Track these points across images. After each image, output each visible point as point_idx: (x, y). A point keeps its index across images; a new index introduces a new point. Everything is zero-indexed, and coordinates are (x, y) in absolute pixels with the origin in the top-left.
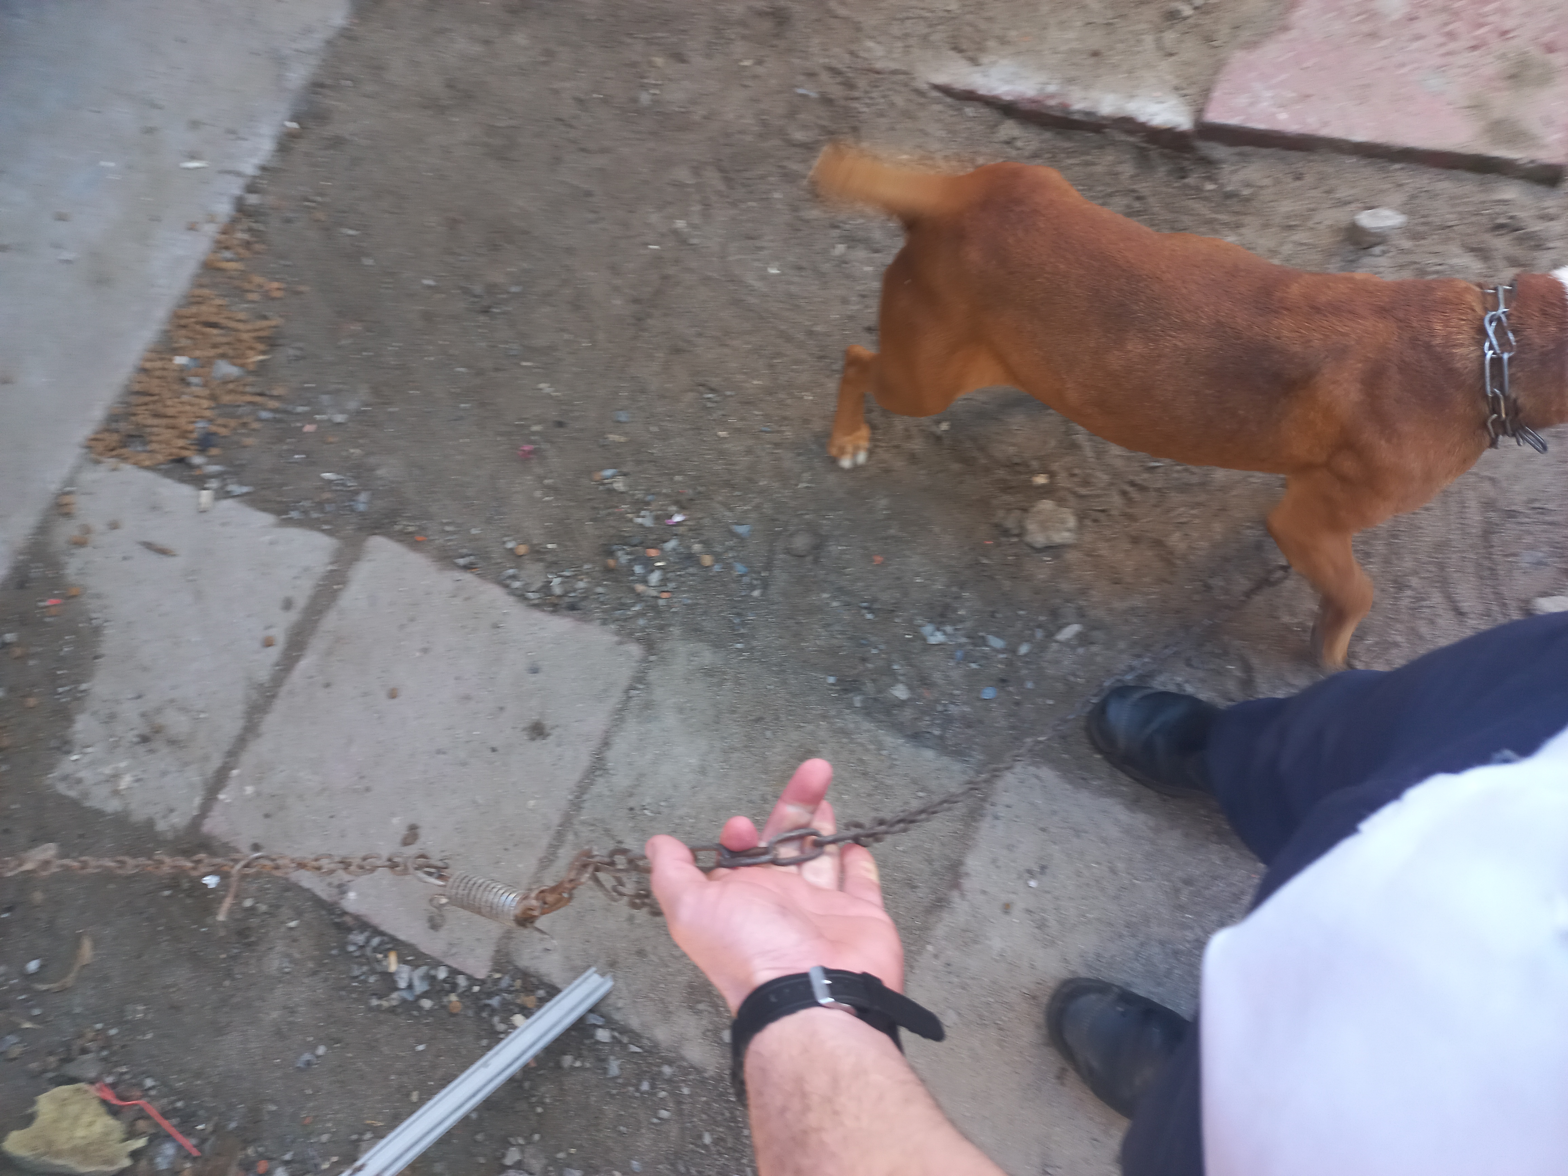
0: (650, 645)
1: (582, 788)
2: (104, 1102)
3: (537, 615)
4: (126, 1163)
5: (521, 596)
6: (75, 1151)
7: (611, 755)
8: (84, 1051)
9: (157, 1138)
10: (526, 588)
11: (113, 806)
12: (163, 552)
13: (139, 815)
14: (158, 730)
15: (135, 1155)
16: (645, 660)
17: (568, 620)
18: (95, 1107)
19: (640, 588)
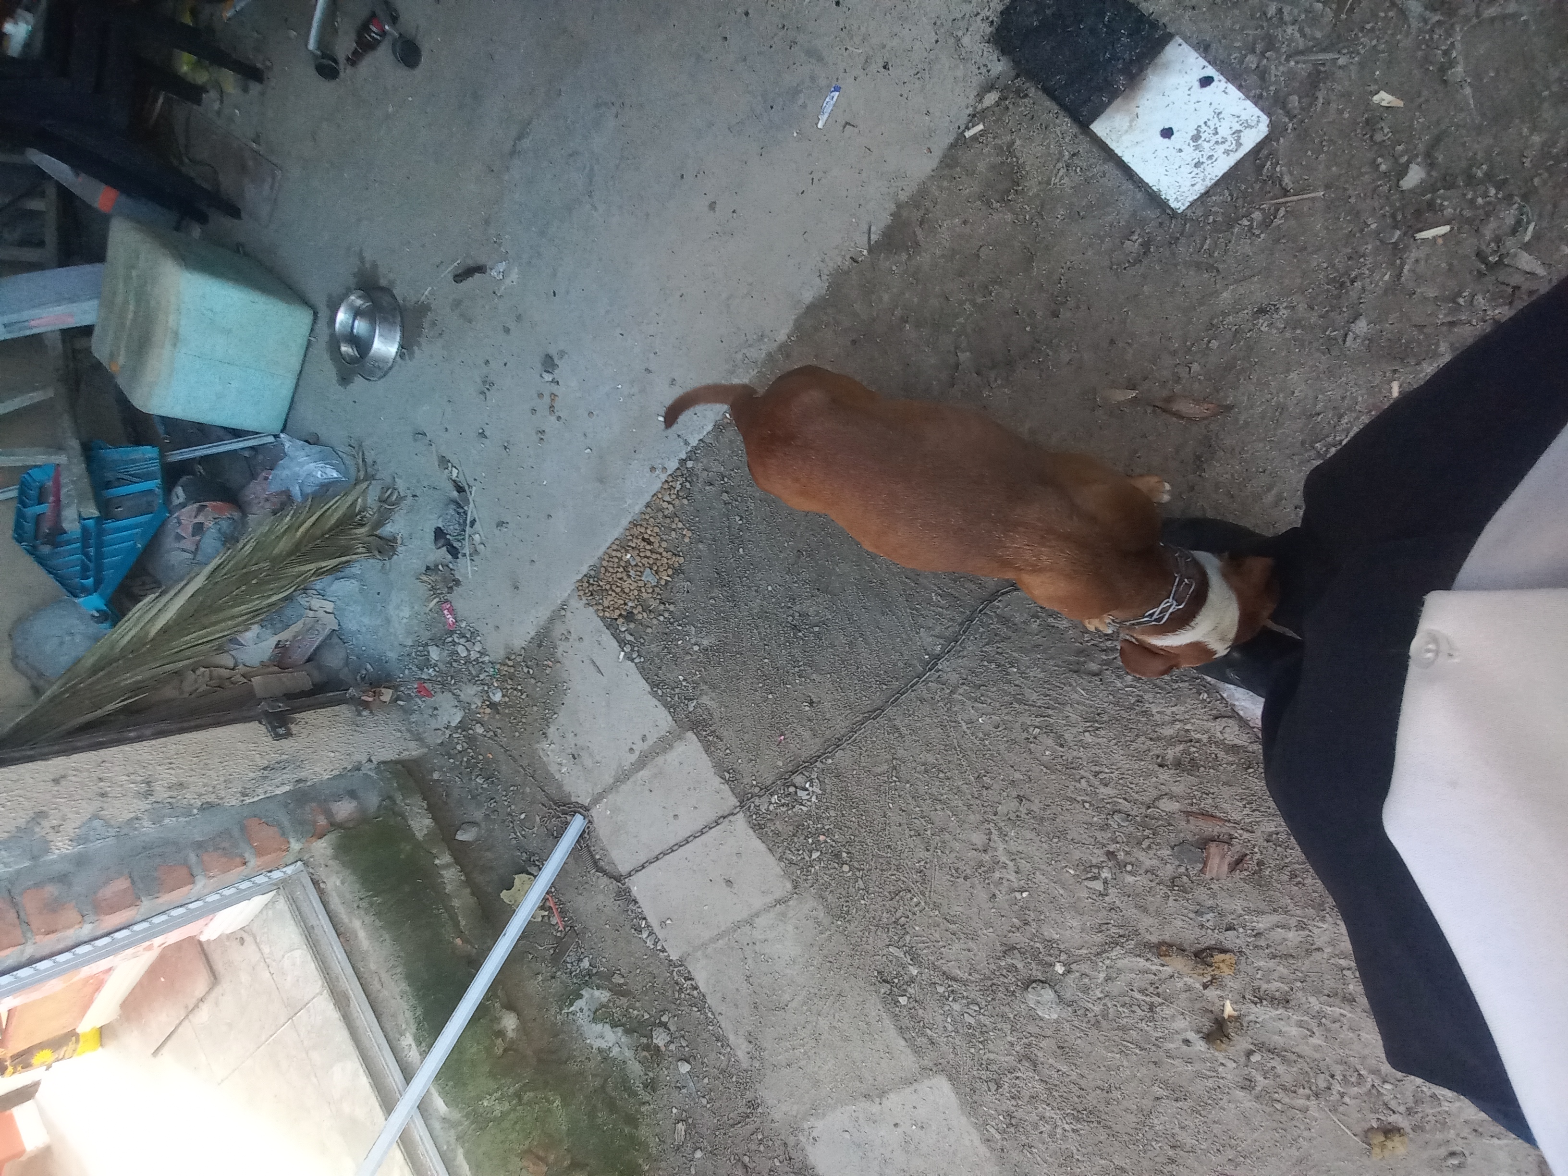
0: (796, 888)
7: (757, 922)
12: (598, 670)
14: (579, 757)
16: (791, 894)
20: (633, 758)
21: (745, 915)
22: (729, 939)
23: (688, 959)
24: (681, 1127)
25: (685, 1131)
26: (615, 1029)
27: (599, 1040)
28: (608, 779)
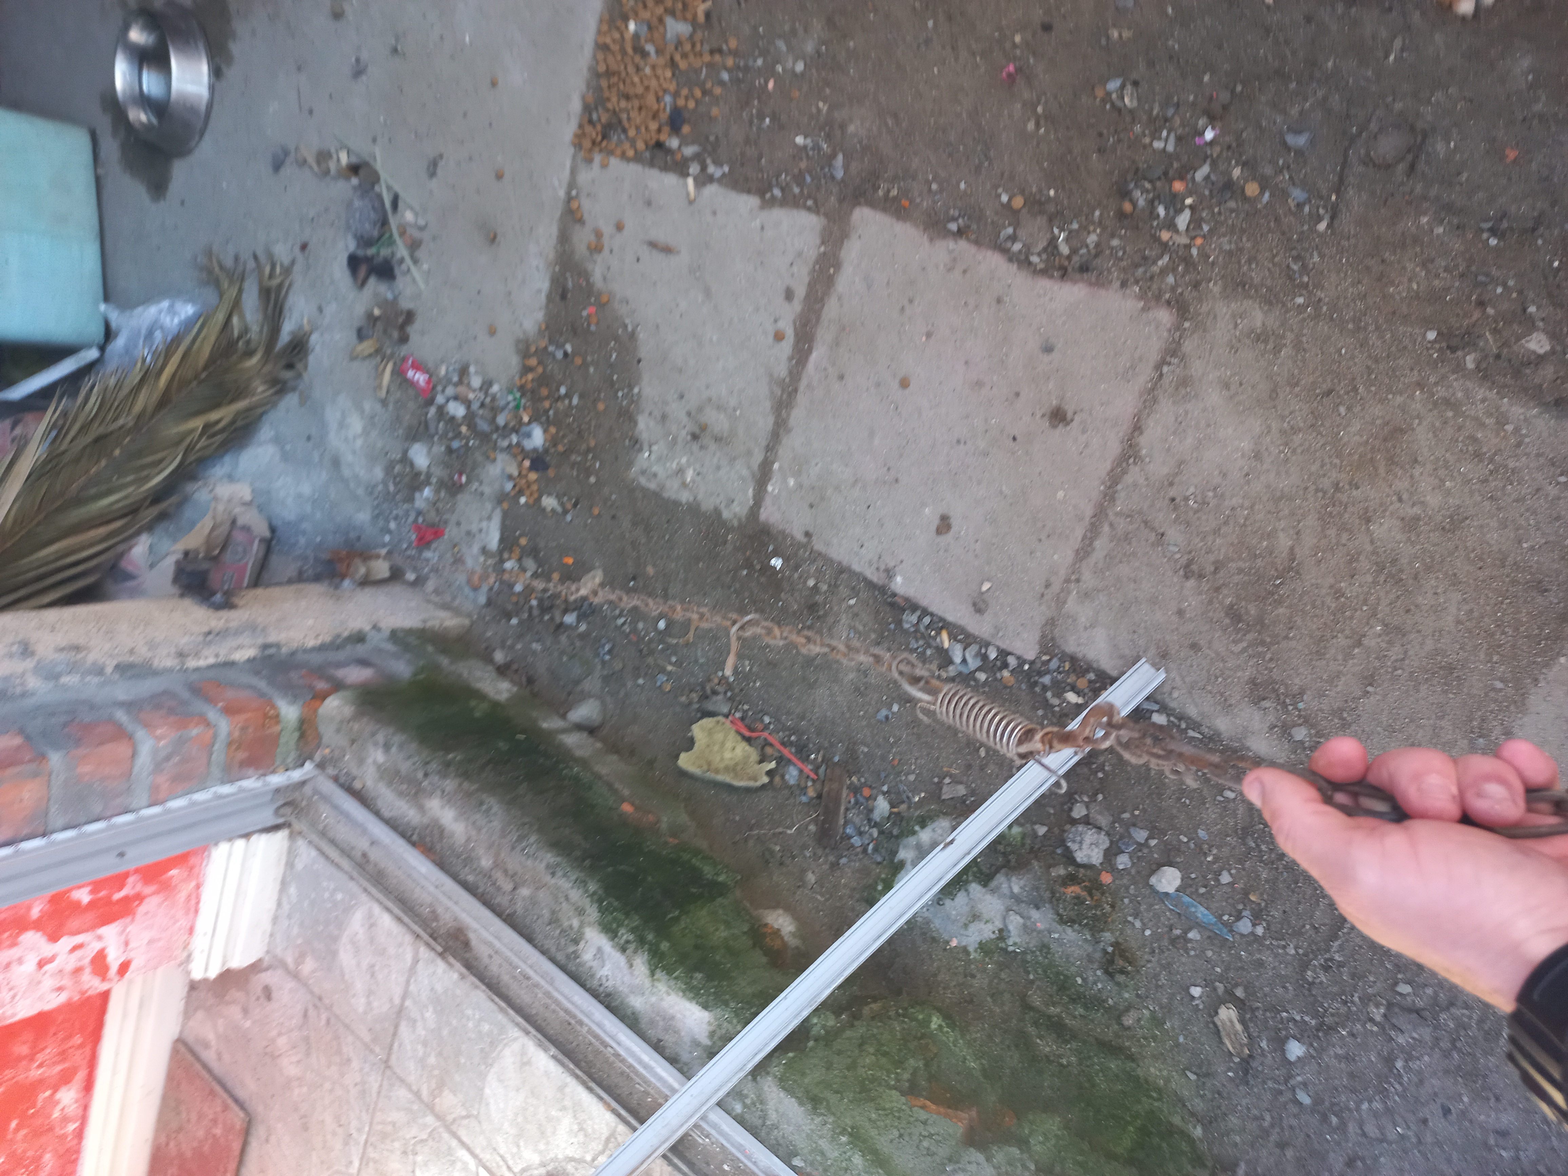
0: (1181, 308)
1: (1114, 478)
2: (738, 732)
3: (1044, 283)
4: (766, 780)
5: (1023, 261)
6: (727, 769)
7: (1144, 441)
8: (715, 693)
9: (781, 761)
10: (1027, 250)
11: (685, 497)
12: (667, 250)
13: (707, 505)
14: (703, 428)
15: (770, 773)
16: (1178, 327)
17: (1081, 286)
18: (732, 735)
19: (1165, 235)
20: (787, 346)
21: (1115, 448)
22: (1111, 525)
23: (1057, 632)
24: (1227, 1014)
25: (1242, 1021)
26: (993, 884)
27: (973, 928)
28: (765, 423)
